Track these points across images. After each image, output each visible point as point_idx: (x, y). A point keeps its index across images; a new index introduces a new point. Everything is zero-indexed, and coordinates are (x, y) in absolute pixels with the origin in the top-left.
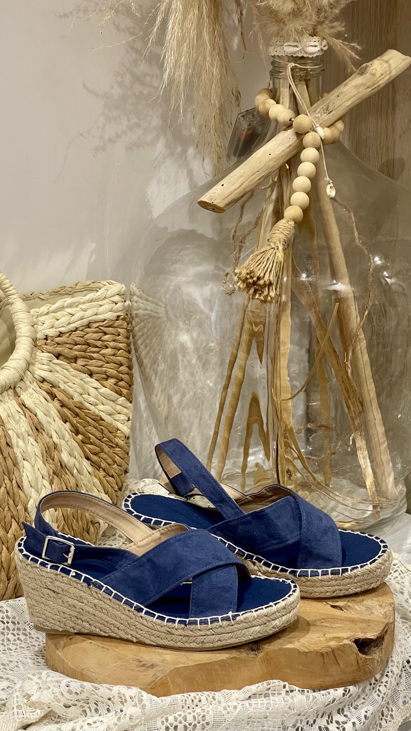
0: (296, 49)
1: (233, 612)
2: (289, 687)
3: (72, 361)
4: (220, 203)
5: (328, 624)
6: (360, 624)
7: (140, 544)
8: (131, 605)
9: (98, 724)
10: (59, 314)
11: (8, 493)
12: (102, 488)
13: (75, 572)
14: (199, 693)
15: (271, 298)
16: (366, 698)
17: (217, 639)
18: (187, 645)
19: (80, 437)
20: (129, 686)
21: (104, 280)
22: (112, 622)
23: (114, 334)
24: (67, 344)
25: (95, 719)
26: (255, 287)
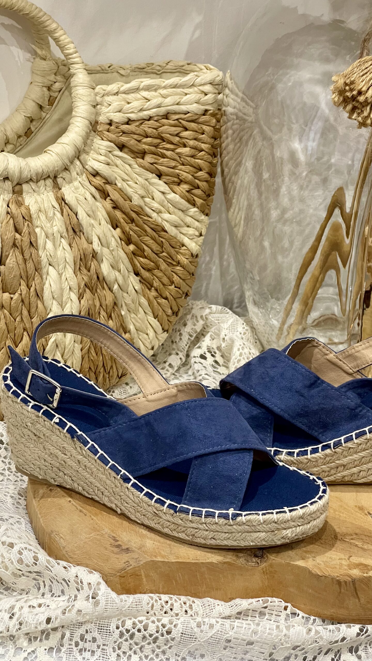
1: (234, 510)
2: (291, 609)
3: (138, 155)
5: (359, 544)
7: (150, 397)
8: (118, 472)
9: (43, 609)
10: (131, 97)
11: (22, 301)
12: (151, 311)
13: (60, 419)
14: (174, 597)
17: (210, 537)
18: (175, 534)
19: (132, 247)
20: (93, 568)
21: (201, 63)
22: (96, 485)
23: (196, 132)
24: (135, 134)
25: (41, 601)
26: (354, 103)
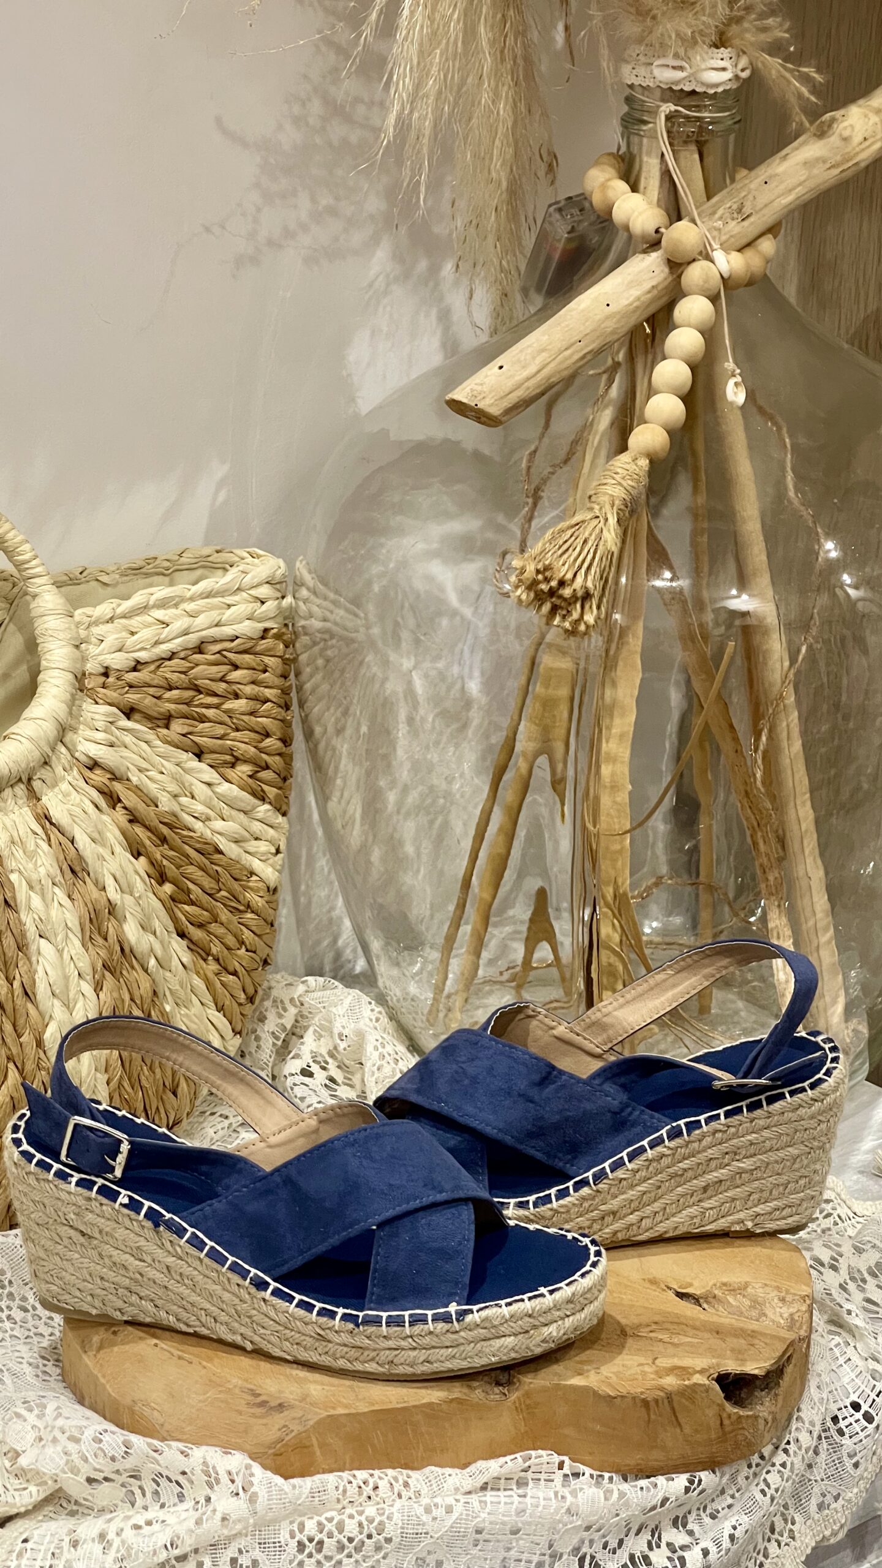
0: (680, 75)
1: (458, 1305)
2: (571, 1466)
3: (160, 723)
4: (491, 405)
5: (665, 1337)
6: (735, 1340)
7: (273, 1140)
8: (244, 1274)
9: (156, 1527)
10: (135, 622)
11: (2, 1007)
12: (211, 999)
13: (129, 1197)
14: (377, 1473)
15: (588, 627)
16: (737, 1495)
17: (421, 1359)
18: (359, 1367)
19: (168, 888)
20: (228, 1447)
21: (241, 547)
22: (202, 1306)
23: (254, 669)
24: (150, 686)
25: (149, 1515)
26: (554, 599)
